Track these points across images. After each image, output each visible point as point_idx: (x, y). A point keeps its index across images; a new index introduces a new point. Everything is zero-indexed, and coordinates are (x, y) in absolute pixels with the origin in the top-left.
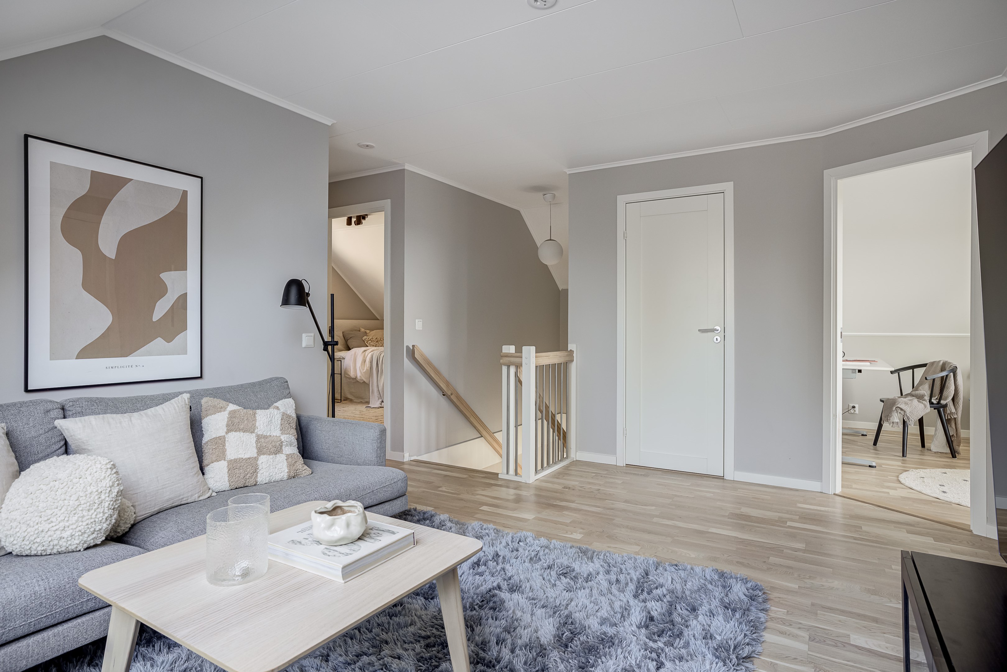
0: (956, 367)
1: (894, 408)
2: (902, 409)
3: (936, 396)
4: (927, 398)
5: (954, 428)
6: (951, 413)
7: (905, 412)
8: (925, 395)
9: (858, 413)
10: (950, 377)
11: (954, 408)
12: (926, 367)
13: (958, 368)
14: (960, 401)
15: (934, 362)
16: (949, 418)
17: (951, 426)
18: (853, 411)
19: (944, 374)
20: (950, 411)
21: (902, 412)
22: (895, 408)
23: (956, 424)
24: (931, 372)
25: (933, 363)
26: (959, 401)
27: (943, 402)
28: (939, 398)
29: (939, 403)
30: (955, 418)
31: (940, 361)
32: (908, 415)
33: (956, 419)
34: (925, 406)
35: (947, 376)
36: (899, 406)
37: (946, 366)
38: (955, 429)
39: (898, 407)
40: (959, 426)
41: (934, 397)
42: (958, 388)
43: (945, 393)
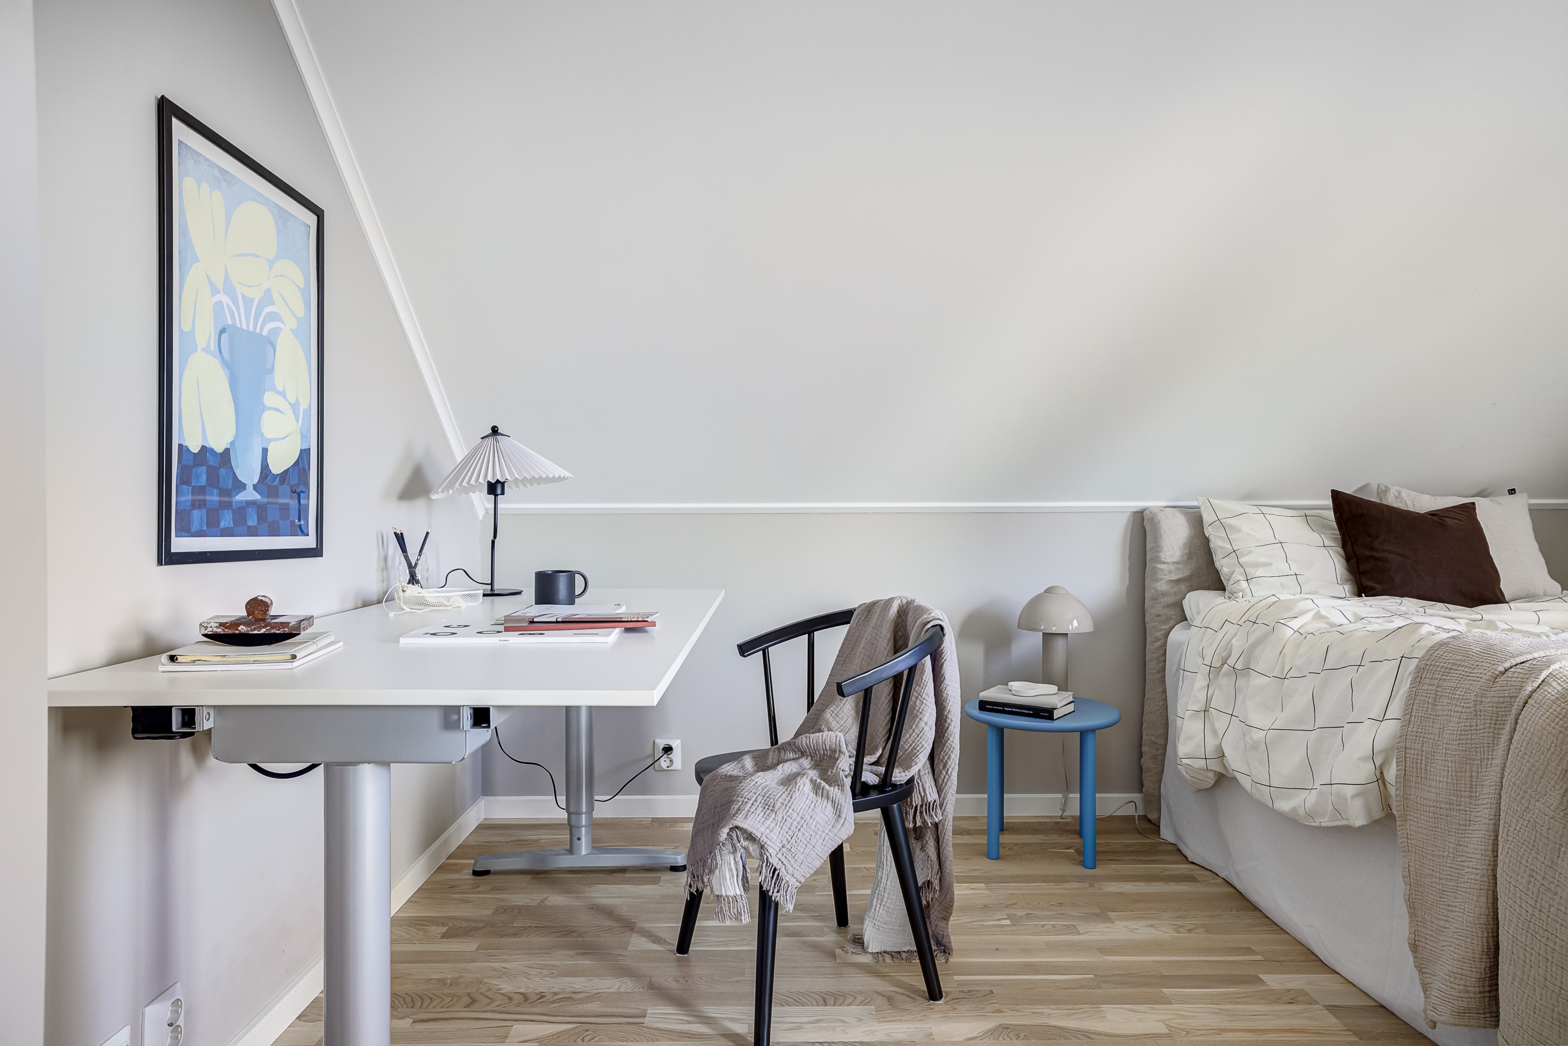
0: (942, 628)
1: (724, 833)
2: (751, 837)
3: (877, 750)
4: (846, 764)
5: (933, 855)
6: (928, 807)
7: (762, 847)
8: (840, 751)
9: (679, 768)
10: (923, 672)
11: (933, 783)
12: (848, 622)
13: (946, 630)
14: (953, 756)
15: (874, 604)
16: (919, 824)
17: (923, 849)
18: (668, 761)
19: (901, 663)
20: (923, 800)
21: (753, 848)
22: (726, 830)
23: (938, 841)
24: (862, 644)
25: (870, 608)
26: (949, 758)
27: (899, 776)
28: (886, 756)
29: (886, 779)
30: (936, 825)
31: (890, 602)
32: (774, 861)
33: (940, 827)
34: (838, 814)
35: (912, 670)
36: (741, 825)
37: (910, 620)
38: (936, 863)
39: (737, 827)
40: (949, 851)
41: (872, 753)
42: (945, 708)
43: (906, 738)
